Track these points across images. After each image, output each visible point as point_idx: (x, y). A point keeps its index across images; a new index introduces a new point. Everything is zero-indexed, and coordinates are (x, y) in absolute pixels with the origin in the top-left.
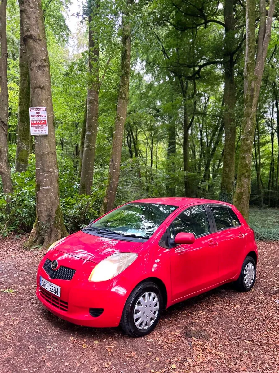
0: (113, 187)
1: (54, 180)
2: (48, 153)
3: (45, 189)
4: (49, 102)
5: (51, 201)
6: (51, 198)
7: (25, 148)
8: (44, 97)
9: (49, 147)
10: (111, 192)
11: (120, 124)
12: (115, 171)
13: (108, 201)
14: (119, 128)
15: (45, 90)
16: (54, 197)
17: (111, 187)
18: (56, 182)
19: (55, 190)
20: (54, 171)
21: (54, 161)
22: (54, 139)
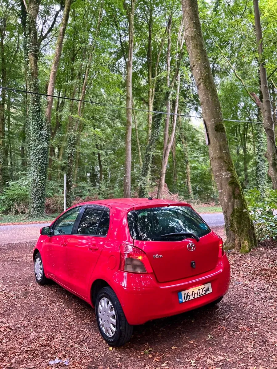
1: (224, 183)
5: (224, 204)
6: (224, 201)
9: (213, 154)
16: (226, 200)
18: (226, 185)
19: (226, 193)
20: (221, 174)
21: (219, 165)
22: (218, 143)
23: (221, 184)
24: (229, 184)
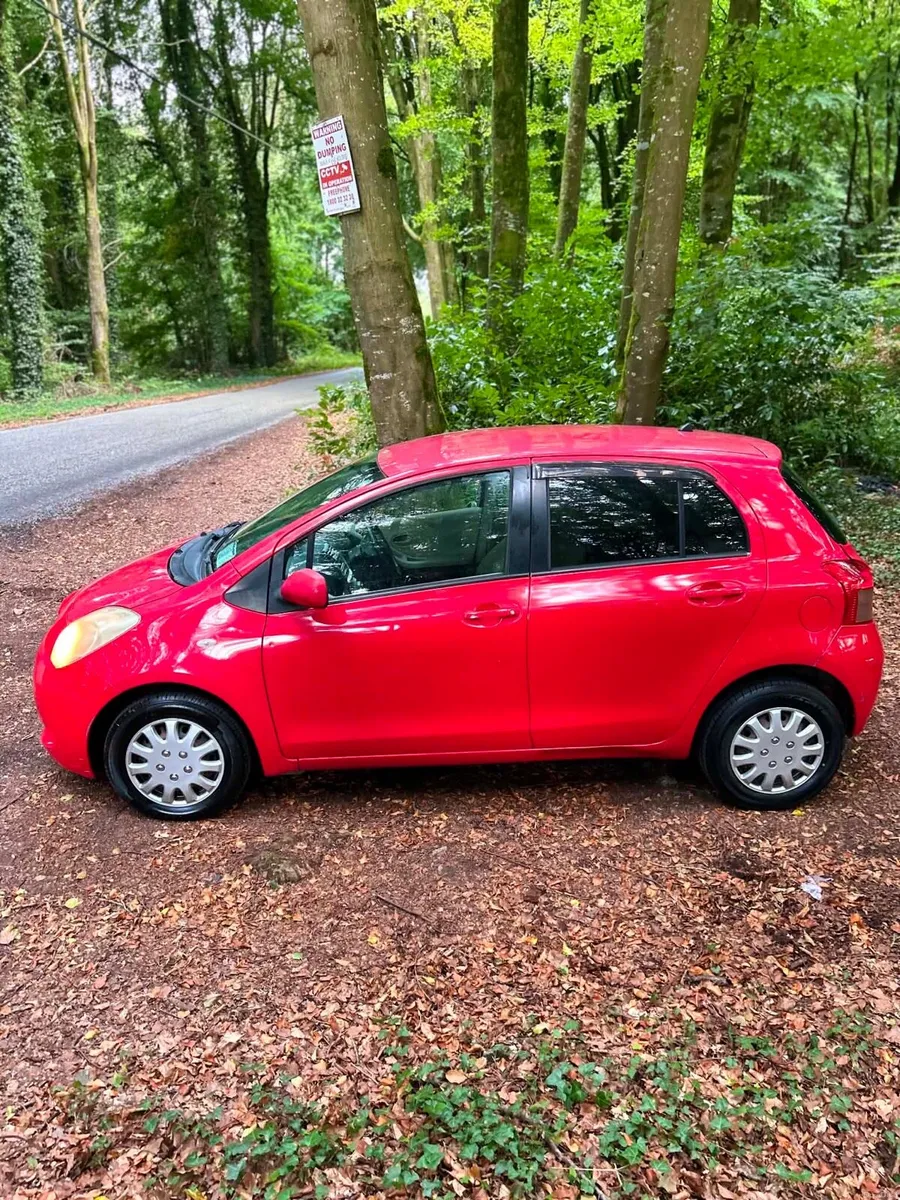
0: (639, 358)
1: (403, 350)
2: (370, 268)
3: (381, 380)
4: (353, 94)
5: (399, 415)
6: (399, 405)
7: (511, 227)
8: (336, 80)
9: (371, 250)
10: (634, 374)
11: (673, 99)
12: (646, 295)
13: (624, 409)
14: (668, 116)
15: (336, 54)
16: (407, 405)
17: (634, 356)
18: (409, 357)
19: (409, 381)
20: (397, 323)
21: (393, 293)
22: (389, 217)
23: (394, 354)
24: (417, 357)
